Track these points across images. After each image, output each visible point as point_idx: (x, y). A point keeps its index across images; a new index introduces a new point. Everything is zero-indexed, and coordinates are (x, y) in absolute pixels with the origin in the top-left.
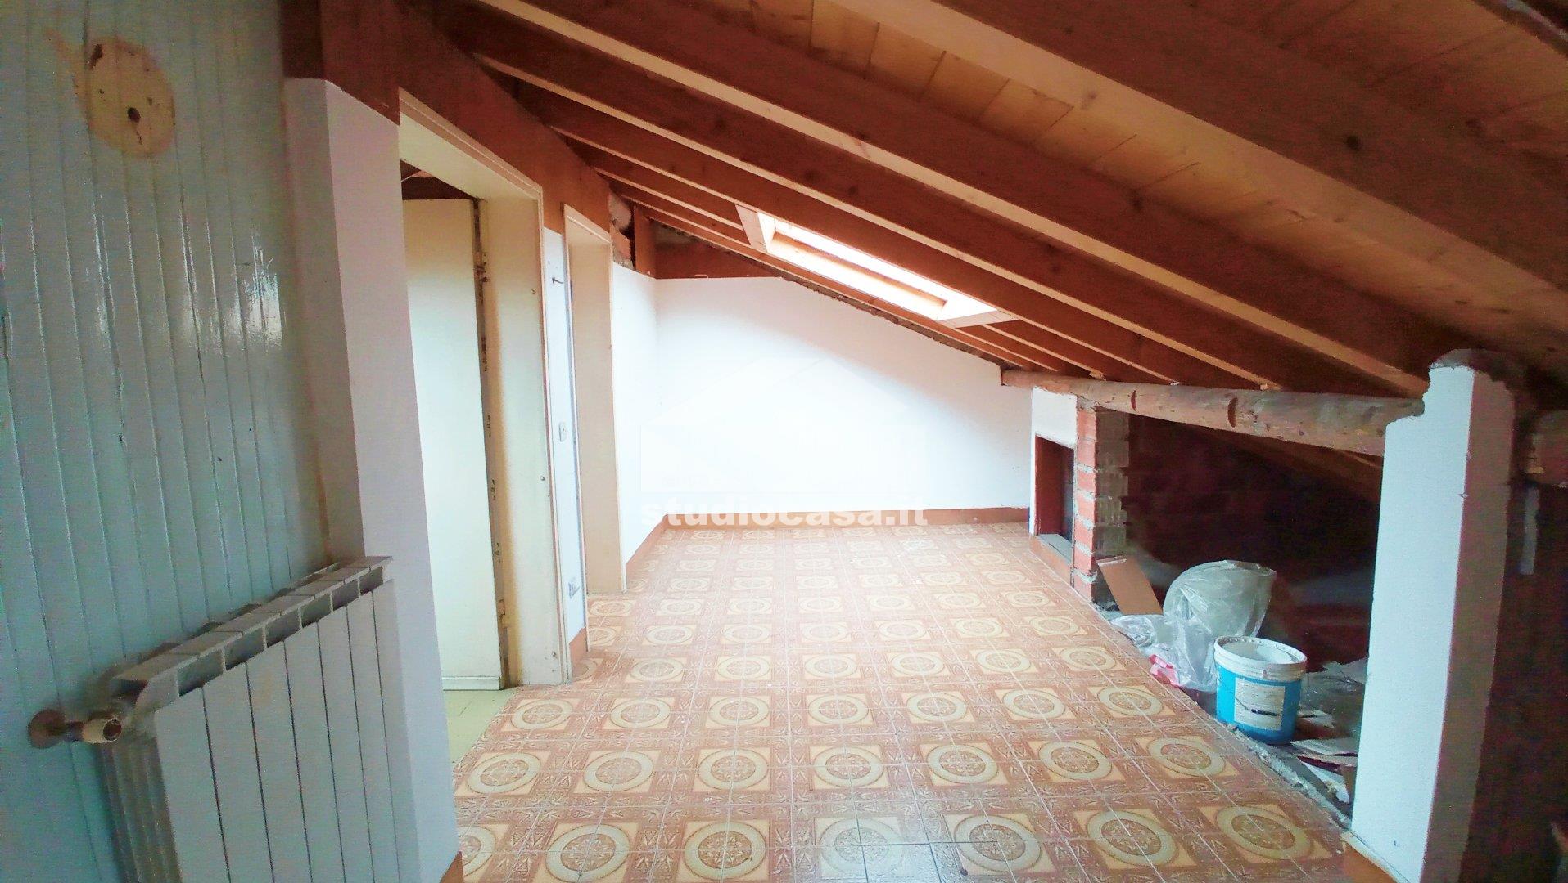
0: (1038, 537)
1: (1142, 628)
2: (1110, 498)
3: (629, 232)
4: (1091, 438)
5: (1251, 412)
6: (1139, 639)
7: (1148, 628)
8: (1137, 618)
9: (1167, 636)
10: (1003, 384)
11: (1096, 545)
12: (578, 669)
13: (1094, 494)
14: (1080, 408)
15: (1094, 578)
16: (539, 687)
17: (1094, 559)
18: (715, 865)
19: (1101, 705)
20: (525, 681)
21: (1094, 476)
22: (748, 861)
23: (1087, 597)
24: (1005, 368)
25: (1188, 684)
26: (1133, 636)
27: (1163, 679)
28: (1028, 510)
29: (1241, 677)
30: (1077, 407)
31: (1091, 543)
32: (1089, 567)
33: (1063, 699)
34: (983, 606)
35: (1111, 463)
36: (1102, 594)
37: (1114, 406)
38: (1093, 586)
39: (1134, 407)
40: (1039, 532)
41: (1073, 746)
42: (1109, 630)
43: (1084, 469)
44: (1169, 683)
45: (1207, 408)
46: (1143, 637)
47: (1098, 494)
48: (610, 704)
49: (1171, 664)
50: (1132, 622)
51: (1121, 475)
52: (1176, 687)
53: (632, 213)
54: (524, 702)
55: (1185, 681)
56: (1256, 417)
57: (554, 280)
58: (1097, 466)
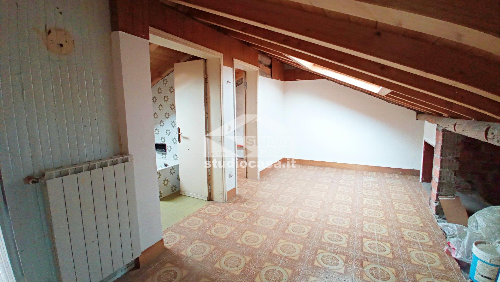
0: (422, 183)
1: (451, 230)
2: (448, 170)
3: (270, 66)
4: (440, 142)
5: (493, 133)
6: (449, 234)
7: (455, 230)
8: (450, 225)
9: (462, 236)
10: (417, 119)
11: (439, 190)
12: (229, 199)
13: (439, 167)
14: (437, 130)
15: (437, 204)
16: (217, 202)
17: (437, 196)
18: (227, 266)
19: (409, 257)
20: (214, 200)
21: (440, 160)
22: (237, 267)
23: (433, 211)
24: (418, 113)
25: (460, 258)
26: (447, 232)
27: (449, 253)
28: (419, 171)
29: (480, 260)
30: (437, 129)
31: (437, 188)
32: (435, 198)
33: (392, 249)
34: (381, 206)
35: (450, 155)
36: (439, 211)
37: (448, 129)
38: (436, 207)
39: (455, 129)
40: (423, 181)
41: (383, 268)
42: (437, 226)
43: (437, 156)
44: (451, 255)
45: (478, 131)
46: (452, 233)
47: (441, 168)
48: (231, 211)
49: (455, 247)
50: (448, 226)
51: (455, 161)
52: (454, 258)
53: (272, 60)
54: (211, 205)
55: (459, 257)
56: (494, 136)
57: (228, 82)
58: (442, 155)
